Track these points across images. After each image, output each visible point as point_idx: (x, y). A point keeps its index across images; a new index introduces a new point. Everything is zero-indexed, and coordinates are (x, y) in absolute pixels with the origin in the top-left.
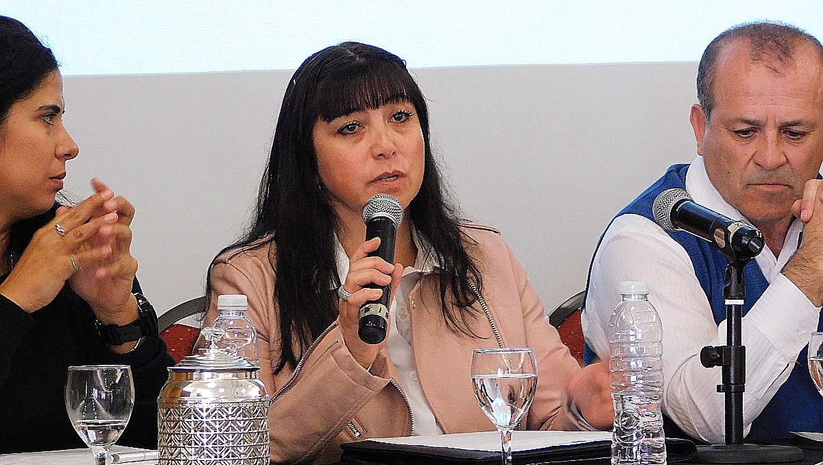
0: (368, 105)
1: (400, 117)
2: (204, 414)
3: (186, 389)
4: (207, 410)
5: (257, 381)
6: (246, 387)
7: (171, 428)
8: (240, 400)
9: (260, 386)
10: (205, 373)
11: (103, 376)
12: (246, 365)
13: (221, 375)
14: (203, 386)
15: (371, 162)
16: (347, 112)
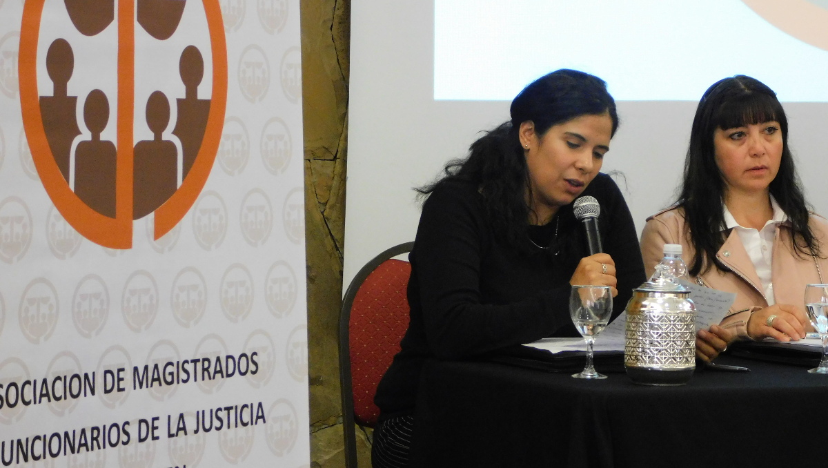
0: (750, 123)
1: (772, 130)
2: (656, 319)
3: (644, 303)
4: (658, 316)
5: (689, 299)
6: (682, 303)
7: (634, 327)
8: (678, 312)
9: (691, 303)
10: (656, 294)
11: (594, 293)
12: (683, 290)
13: (668, 296)
14: (655, 301)
15: (749, 159)
16: (737, 126)
